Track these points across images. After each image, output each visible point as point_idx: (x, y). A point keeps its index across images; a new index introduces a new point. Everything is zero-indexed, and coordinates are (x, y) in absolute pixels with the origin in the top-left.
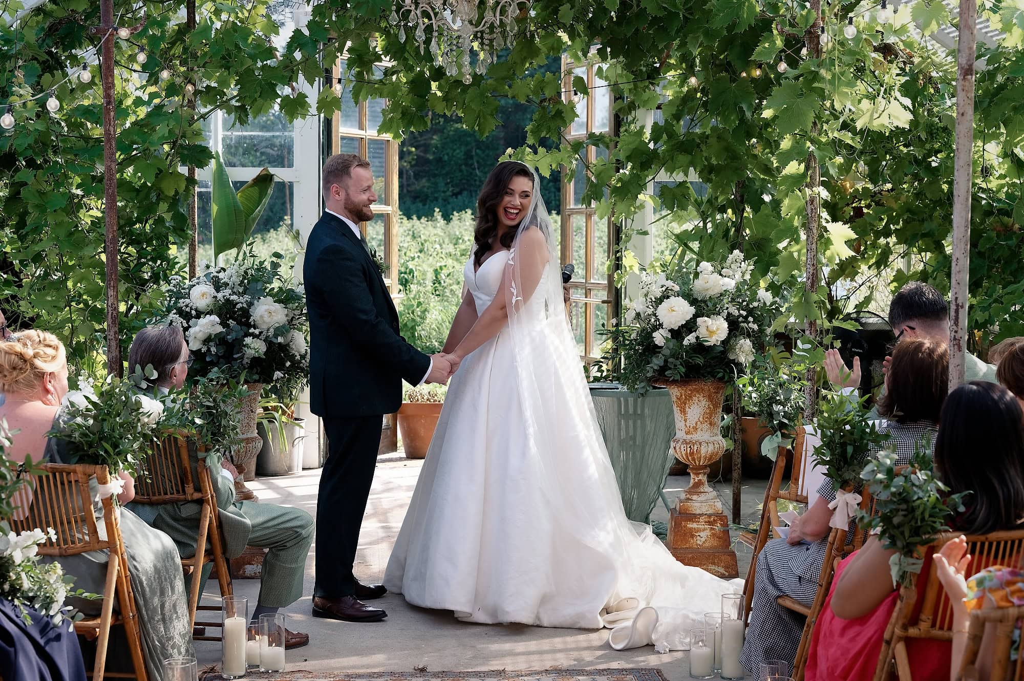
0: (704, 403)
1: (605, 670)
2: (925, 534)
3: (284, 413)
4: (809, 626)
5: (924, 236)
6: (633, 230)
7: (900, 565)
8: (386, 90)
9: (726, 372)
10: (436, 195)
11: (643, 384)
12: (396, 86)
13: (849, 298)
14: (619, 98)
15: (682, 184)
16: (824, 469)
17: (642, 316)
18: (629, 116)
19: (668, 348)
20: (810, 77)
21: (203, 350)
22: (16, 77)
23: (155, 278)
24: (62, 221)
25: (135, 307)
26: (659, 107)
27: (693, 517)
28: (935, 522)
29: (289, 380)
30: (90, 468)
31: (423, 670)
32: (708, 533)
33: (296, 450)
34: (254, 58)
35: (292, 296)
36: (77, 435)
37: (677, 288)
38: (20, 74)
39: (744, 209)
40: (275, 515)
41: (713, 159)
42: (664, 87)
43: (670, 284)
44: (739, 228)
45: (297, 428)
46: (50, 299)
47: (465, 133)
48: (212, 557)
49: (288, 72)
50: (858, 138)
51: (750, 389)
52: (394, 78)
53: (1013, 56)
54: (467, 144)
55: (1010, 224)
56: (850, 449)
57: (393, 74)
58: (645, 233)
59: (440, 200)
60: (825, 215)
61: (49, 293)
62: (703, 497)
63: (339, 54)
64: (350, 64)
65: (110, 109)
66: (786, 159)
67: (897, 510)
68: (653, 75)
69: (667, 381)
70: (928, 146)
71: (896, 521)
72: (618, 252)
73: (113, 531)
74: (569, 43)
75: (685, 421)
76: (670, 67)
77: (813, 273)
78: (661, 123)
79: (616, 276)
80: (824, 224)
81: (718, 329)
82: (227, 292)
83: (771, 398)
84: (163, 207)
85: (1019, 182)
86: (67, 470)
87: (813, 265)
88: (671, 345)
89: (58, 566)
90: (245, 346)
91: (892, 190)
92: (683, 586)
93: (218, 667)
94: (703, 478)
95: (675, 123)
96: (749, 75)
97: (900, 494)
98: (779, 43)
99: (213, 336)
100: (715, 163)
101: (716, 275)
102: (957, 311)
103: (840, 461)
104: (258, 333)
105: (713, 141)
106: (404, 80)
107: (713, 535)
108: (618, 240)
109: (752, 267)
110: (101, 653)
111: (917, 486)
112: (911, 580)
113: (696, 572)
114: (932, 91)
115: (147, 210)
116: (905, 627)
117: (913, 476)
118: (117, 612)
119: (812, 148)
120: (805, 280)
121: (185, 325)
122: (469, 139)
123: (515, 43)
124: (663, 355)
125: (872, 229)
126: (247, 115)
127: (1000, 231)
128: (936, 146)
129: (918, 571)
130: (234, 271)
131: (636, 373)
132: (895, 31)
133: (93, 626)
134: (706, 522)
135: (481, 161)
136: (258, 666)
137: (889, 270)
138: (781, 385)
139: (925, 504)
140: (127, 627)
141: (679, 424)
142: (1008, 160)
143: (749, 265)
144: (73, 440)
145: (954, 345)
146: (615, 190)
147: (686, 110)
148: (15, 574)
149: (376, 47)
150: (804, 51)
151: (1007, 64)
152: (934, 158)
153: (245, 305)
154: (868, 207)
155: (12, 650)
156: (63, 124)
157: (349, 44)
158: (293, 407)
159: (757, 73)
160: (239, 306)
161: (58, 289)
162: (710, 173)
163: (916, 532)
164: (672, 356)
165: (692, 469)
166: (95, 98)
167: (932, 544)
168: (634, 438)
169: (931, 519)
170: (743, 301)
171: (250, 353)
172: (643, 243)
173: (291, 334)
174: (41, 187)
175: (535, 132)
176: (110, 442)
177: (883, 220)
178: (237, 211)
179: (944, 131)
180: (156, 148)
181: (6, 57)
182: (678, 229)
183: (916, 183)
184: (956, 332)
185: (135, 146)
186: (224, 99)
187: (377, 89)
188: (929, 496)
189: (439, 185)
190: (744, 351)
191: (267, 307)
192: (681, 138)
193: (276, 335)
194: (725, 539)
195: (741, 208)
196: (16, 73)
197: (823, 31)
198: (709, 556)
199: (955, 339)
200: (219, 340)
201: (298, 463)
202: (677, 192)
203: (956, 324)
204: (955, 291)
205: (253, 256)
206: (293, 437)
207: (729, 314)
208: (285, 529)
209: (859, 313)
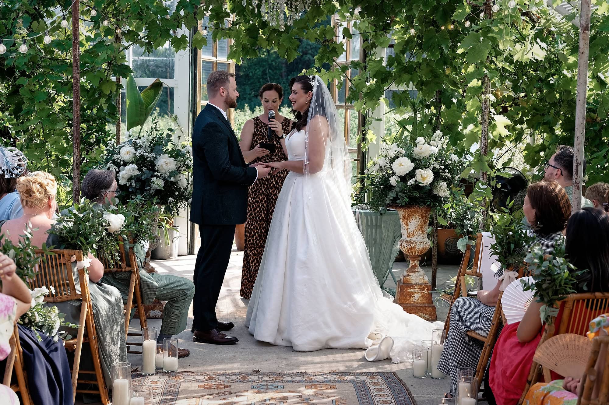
0: (419, 219)
1: (364, 373)
2: (560, 294)
3: (168, 222)
4: (486, 348)
5: (545, 123)
6: (373, 118)
7: (546, 312)
8: (233, 34)
9: (432, 201)
10: (245, 96)
11: (383, 208)
12: (239, 32)
13: (499, 159)
14: (366, 41)
15: (405, 92)
16: (497, 257)
17: (383, 168)
18: (372, 51)
19: (398, 187)
20: (486, 30)
21: (127, 185)
22: (18, 23)
23: (98, 142)
24: (44, 108)
25: (86, 159)
26: (391, 46)
27: (411, 286)
28: (566, 287)
29: (177, 203)
30: (71, 252)
31: (258, 372)
32: (420, 295)
33: (174, 243)
34: (156, 14)
35: (179, 154)
36: (64, 232)
37: (404, 152)
38: (20, 21)
39: (441, 106)
40: (172, 281)
41: (424, 77)
42: (393, 35)
43: (399, 149)
44: (438, 117)
45: (175, 231)
46: (36, 154)
48: (136, 305)
49: (176, 22)
50: (512, 66)
51: (451, 210)
52: (237, 26)
53: (601, 20)
54: (264, 66)
55: (595, 118)
56: (512, 246)
57: (236, 25)
58: (380, 120)
59: (247, 99)
60: (493, 110)
61: (36, 150)
62: (417, 274)
63: (206, 13)
64: (211, 18)
65: (76, 43)
66: (471, 76)
67: (545, 280)
68: (386, 28)
69: (397, 207)
70: (548, 71)
71: (544, 286)
72: (364, 130)
73: (85, 288)
74: (339, 8)
75: (407, 229)
76: (396, 23)
77: (485, 144)
78: (394, 56)
79: (362, 145)
80: (492, 116)
81: (427, 176)
82: (142, 151)
83: (463, 216)
84: (103, 100)
85: (601, 93)
86: (58, 253)
87: (486, 140)
88: (400, 185)
89: (56, 308)
90: (152, 182)
91: (525, 96)
92: (407, 326)
93: (140, 368)
94: (418, 263)
95: (401, 55)
96: (446, 28)
97: (547, 271)
98: (468, 10)
99: (133, 177)
100: (425, 79)
101: (427, 145)
102: (577, 167)
103: (506, 252)
104: (159, 175)
105: (423, 66)
106: (243, 28)
107: (423, 296)
108: (364, 124)
109: (448, 140)
110: (77, 359)
111: (556, 267)
112: (552, 320)
113: (415, 318)
114: (551, 39)
115: (93, 103)
117: (554, 261)
118: (86, 336)
119: (486, 72)
121: (117, 170)
122: (264, 63)
123: (310, 8)
124: (395, 191)
126: (152, 48)
127: (589, 121)
128: (553, 71)
129: (556, 316)
130: (146, 139)
131: (379, 202)
132: (536, 4)
133: (73, 343)
134: (418, 288)
135: (272, 76)
136: (162, 368)
137: (521, 144)
138: (469, 209)
139: (562, 277)
140: (91, 344)
141: (404, 231)
142: (595, 80)
143: (446, 139)
144: (62, 235)
146: (366, 94)
147: (408, 48)
148: (31, 313)
149: (227, 8)
150: (482, 15)
151: (598, 24)
152: (551, 78)
153: (152, 159)
154: (510, 106)
155: (32, 355)
156: (42, 51)
157: (211, 7)
158: (172, 219)
159: (451, 27)
160: (148, 159)
161: (41, 148)
162: (422, 85)
163: (556, 293)
164: (401, 192)
165: (411, 258)
166: (58, 36)
167: (564, 300)
168: (375, 239)
169: (565, 285)
170: (442, 160)
171: (155, 187)
172: (379, 126)
173: (178, 176)
174: (31, 88)
175: (320, 60)
176: (84, 237)
177: (519, 114)
178: (141, 104)
179: (557, 63)
180: (99, 66)
181: (11, 11)
182: (399, 117)
183: (539, 93)
184: (576, 179)
185: (87, 65)
186: (139, 38)
187: (228, 33)
188: (564, 272)
189: (247, 90)
190: (443, 190)
191: (165, 160)
192: (405, 64)
193: (170, 177)
194: (429, 299)
195: (439, 106)
196: (18, 21)
197: (494, 3)
198: (420, 308)
199: (576, 183)
200: (137, 179)
201: (175, 252)
202: (403, 96)
203: (577, 174)
204: (576, 155)
205: (157, 130)
206: (173, 237)
207: (434, 168)
208: (177, 290)
209: (504, 168)
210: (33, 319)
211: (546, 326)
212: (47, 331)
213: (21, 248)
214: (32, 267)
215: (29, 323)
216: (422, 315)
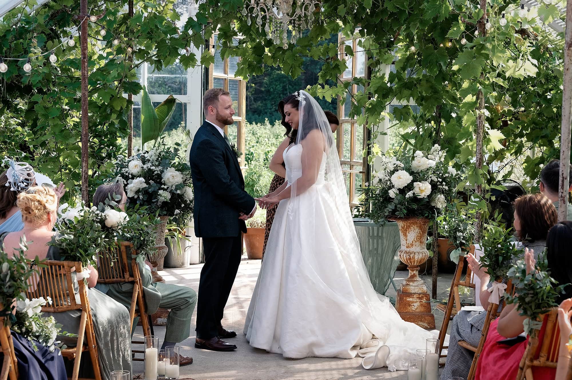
0: (417, 230)
2: (543, 307)
3: (180, 232)
5: (542, 137)
6: (378, 132)
7: (529, 325)
8: (240, 52)
9: (431, 213)
10: (266, 111)
11: (382, 220)
12: (245, 50)
13: (499, 172)
14: (370, 58)
15: (406, 107)
17: (383, 181)
18: (376, 68)
19: (397, 199)
20: (480, 47)
21: (135, 197)
22: (33, 43)
23: (109, 156)
24: (57, 124)
25: (97, 172)
26: (393, 63)
27: (410, 295)
28: (549, 301)
29: (183, 215)
30: (71, 263)
32: (418, 304)
33: (186, 253)
34: (166, 33)
35: (185, 167)
36: (64, 244)
37: (402, 165)
38: (35, 41)
39: (441, 121)
40: (174, 291)
41: (424, 92)
42: (396, 52)
43: (398, 163)
44: (438, 132)
45: (187, 241)
46: (50, 167)
47: (283, 76)
48: (139, 314)
49: (185, 41)
50: (506, 82)
51: (444, 223)
52: (244, 45)
54: (284, 82)
56: (501, 258)
57: (244, 43)
58: (385, 134)
59: (268, 114)
60: (487, 125)
61: (49, 164)
62: (416, 284)
63: (213, 32)
64: (220, 37)
65: (85, 61)
66: (465, 93)
67: (528, 294)
68: (390, 45)
69: (396, 218)
70: (545, 87)
71: (527, 300)
72: (369, 145)
73: (84, 298)
74: (343, 26)
75: (406, 240)
76: (400, 41)
77: (480, 158)
78: (395, 72)
79: (368, 158)
80: (487, 130)
81: (425, 189)
82: (149, 164)
83: (456, 228)
84: (114, 116)
86: (59, 264)
87: (480, 153)
88: (399, 198)
89: (53, 318)
90: (159, 195)
91: (525, 111)
92: (405, 334)
93: (142, 375)
94: (416, 273)
95: (402, 72)
96: (444, 45)
97: (530, 285)
98: (462, 28)
99: (141, 190)
100: (425, 95)
101: (425, 158)
102: (563, 181)
103: (495, 265)
104: (166, 188)
105: (424, 82)
106: (250, 47)
107: (421, 305)
108: (369, 138)
109: (445, 154)
110: (77, 367)
111: (539, 280)
112: (535, 334)
113: (412, 326)
114: (548, 55)
115: (105, 118)
116: (531, 360)
117: (537, 275)
118: (86, 344)
119: (480, 87)
120: (475, 162)
121: (126, 183)
122: (285, 79)
123: (312, 27)
124: (394, 203)
125: (513, 133)
126: (161, 65)
128: (550, 87)
129: (540, 329)
130: (153, 153)
131: (379, 213)
132: (528, 22)
133: (72, 352)
134: (417, 298)
136: (164, 376)
137: (522, 156)
138: (462, 221)
139: (544, 291)
140: (91, 353)
141: (403, 242)
143: (443, 153)
144: (62, 247)
145: (561, 200)
146: (368, 110)
147: (409, 65)
148: (29, 323)
149: (234, 28)
150: (476, 33)
152: (549, 93)
153: (159, 172)
154: (511, 120)
155: (26, 365)
156: (58, 69)
157: (219, 26)
158: (185, 229)
159: (449, 44)
160: (156, 173)
161: (54, 162)
162: (422, 101)
163: (538, 306)
164: (399, 203)
165: (410, 267)
166: (76, 55)
167: (547, 313)
168: (377, 249)
169: (547, 299)
170: (440, 173)
171: (162, 199)
172: (383, 140)
173: (184, 189)
174: (45, 105)
175: (323, 76)
176: (83, 249)
177: (519, 128)
178: (155, 119)
179: (554, 78)
180: (110, 83)
181: (27, 31)
182: (403, 132)
183: (538, 108)
184: (562, 193)
185: (98, 82)
186: (149, 56)
187: (235, 51)
188: (546, 286)
189: (268, 105)
190: (440, 201)
191: (171, 173)
192: (406, 80)
193: (176, 189)
194: (428, 307)
195: (439, 121)
196: (33, 40)
197: (487, 21)
198: (419, 317)
199: (562, 197)
200: (144, 191)
201: (187, 261)
202: (404, 111)
203: (563, 188)
204: (562, 169)
205: (164, 145)
206: (185, 246)
207: (432, 181)
208: (180, 298)
209: (504, 180)
210: (30, 328)
211: (530, 339)
212: (43, 341)
213: (15, 261)
214: (26, 279)
215: (25, 333)
216: (421, 323)
